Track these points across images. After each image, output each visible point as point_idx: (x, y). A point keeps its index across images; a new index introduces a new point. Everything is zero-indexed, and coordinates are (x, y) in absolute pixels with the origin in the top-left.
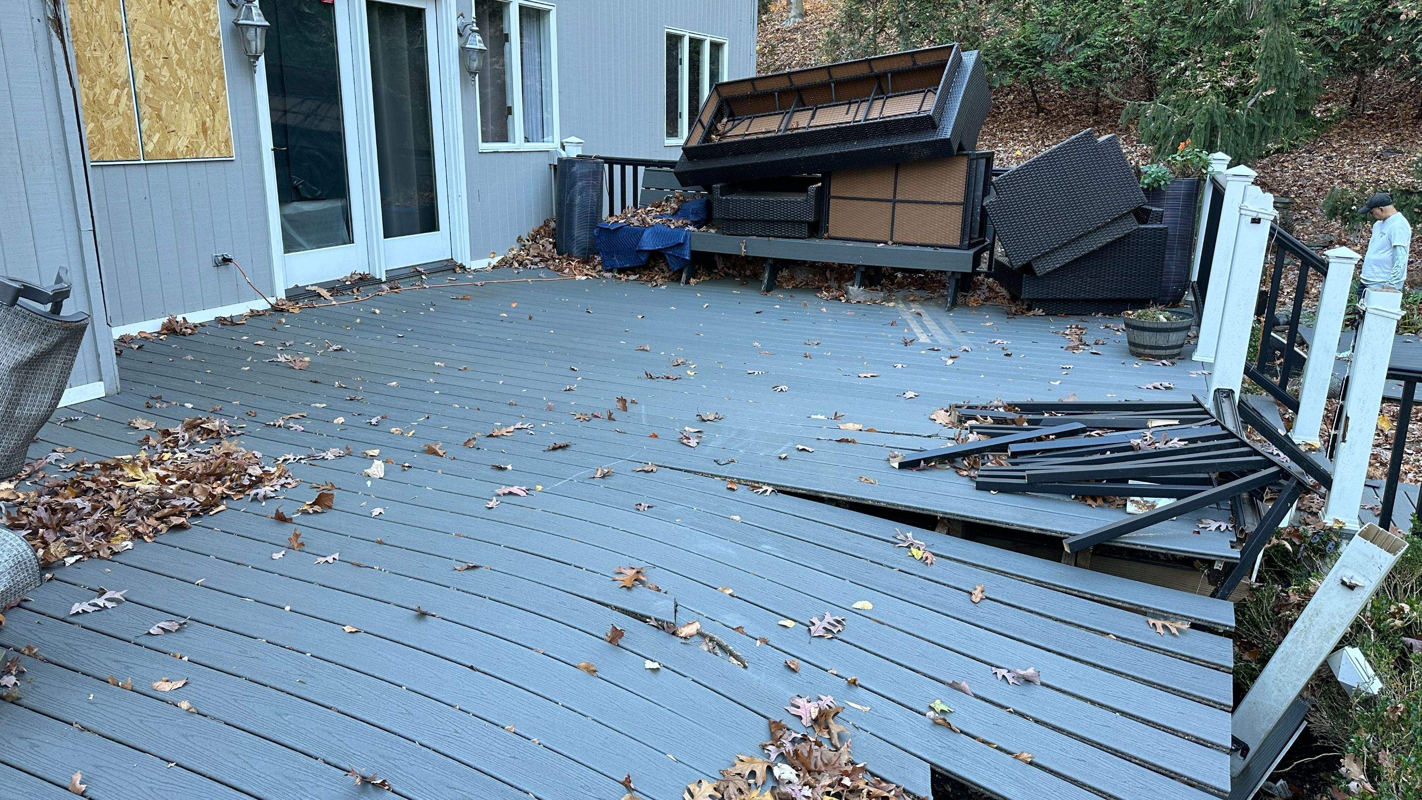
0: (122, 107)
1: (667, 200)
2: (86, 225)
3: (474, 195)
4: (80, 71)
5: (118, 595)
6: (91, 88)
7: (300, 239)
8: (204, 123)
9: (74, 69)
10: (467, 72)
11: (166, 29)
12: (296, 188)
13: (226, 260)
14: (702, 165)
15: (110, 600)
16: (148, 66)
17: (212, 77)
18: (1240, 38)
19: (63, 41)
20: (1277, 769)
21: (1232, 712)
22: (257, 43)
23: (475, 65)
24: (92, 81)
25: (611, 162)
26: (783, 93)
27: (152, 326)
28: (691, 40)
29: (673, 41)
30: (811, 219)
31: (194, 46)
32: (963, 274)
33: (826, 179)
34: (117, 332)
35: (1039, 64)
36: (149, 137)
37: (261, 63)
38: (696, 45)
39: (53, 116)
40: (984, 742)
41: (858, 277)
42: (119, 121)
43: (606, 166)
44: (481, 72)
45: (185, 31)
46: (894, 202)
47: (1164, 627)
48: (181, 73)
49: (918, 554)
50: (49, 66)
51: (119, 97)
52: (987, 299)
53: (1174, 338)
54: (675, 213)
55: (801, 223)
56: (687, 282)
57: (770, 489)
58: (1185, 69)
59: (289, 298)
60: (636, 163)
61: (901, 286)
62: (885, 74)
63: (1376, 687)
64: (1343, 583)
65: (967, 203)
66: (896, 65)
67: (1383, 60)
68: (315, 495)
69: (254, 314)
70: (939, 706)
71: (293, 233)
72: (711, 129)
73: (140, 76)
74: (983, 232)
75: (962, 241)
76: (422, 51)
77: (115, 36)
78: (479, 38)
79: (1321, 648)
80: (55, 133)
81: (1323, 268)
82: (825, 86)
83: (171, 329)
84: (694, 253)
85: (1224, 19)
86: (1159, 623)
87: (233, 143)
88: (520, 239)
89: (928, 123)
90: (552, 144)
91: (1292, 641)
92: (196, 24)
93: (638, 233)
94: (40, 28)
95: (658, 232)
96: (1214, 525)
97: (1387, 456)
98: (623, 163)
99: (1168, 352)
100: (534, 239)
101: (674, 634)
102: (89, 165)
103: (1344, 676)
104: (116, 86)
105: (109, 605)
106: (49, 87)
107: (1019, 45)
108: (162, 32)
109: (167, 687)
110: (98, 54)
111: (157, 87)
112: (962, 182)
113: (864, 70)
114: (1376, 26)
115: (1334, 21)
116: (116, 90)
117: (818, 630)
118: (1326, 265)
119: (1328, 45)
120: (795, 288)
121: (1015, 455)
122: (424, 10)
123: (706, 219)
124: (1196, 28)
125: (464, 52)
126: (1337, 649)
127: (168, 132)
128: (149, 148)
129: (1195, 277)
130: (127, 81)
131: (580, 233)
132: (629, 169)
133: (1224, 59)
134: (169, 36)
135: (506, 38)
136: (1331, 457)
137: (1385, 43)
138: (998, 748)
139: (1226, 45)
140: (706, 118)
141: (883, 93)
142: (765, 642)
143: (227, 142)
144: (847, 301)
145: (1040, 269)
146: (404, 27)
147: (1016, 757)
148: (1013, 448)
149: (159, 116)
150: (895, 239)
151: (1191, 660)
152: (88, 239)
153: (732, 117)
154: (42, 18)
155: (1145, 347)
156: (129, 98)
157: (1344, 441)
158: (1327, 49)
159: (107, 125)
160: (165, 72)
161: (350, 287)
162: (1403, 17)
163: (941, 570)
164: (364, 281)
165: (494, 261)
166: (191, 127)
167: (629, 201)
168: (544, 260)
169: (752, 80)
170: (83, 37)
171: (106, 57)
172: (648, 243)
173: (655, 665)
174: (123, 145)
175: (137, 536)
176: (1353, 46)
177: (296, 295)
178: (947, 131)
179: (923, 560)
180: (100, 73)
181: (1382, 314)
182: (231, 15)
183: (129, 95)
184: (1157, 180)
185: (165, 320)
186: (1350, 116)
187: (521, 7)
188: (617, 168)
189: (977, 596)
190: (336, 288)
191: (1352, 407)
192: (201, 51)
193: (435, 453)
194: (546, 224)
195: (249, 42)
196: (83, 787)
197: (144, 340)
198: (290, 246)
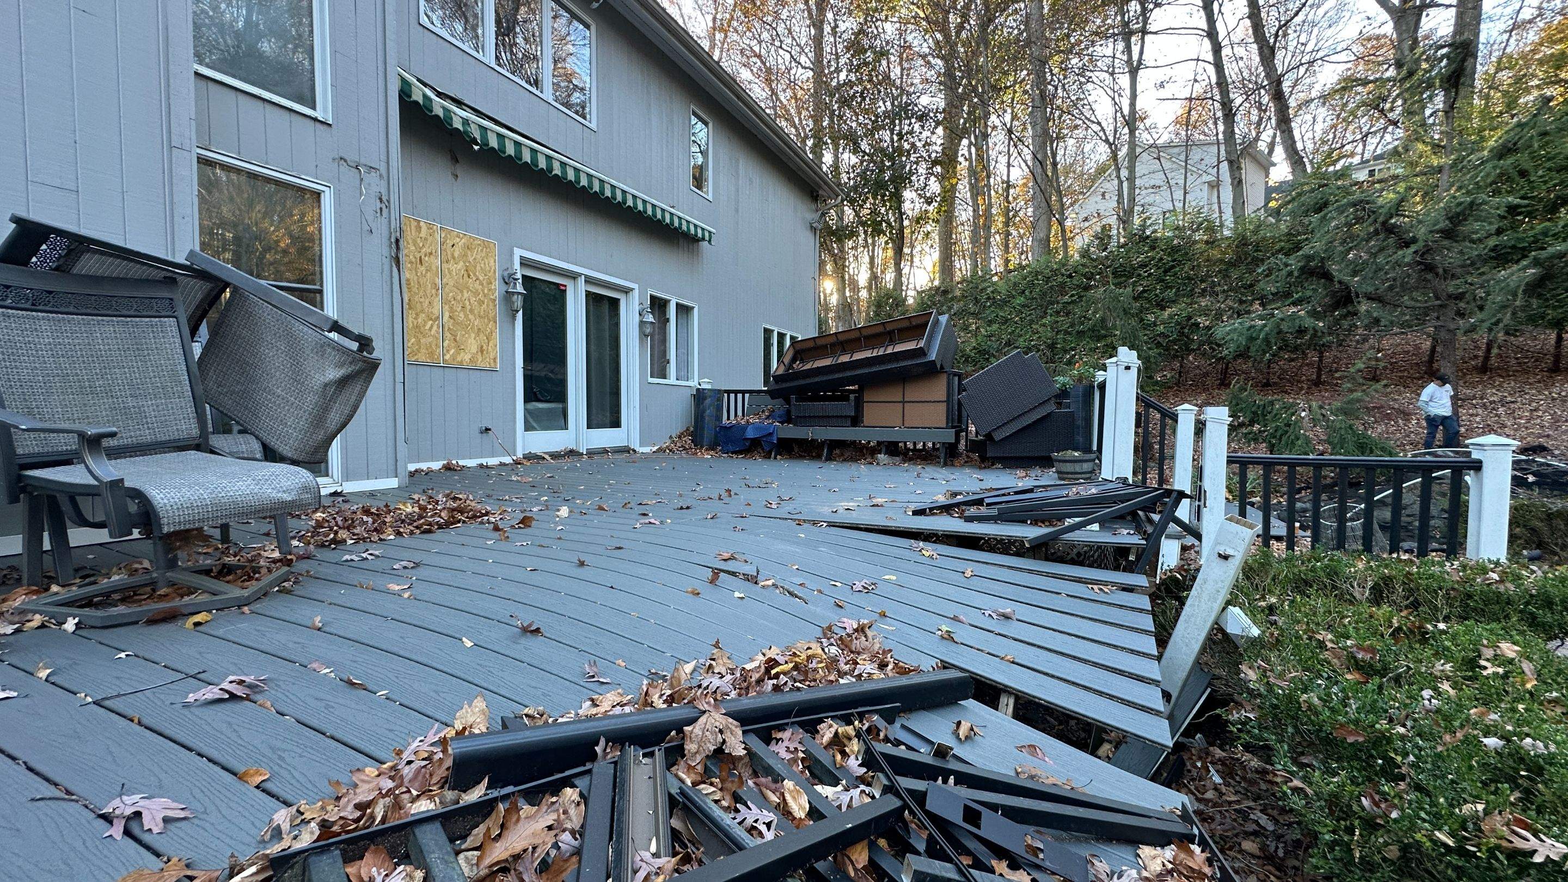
0: (433, 332)
1: (763, 411)
2: (399, 378)
3: (644, 407)
4: (410, 308)
5: (377, 553)
6: (415, 319)
7: (535, 425)
8: (482, 347)
9: (406, 306)
10: (643, 335)
11: (465, 292)
12: (535, 393)
13: (487, 430)
14: (784, 385)
15: (371, 554)
16: (452, 310)
17: (490, 321)
18: (1105, 336)
19: (399, 270)
20: (1194, 718)
21: (1159, 658)
22: (518, 302)
23: (648, 331)
24: (417, 314)
25: (728, 392)
26: (832, 345)
27: (436, 465)
28: (778, 333)
29: (768, 332)
30: (853, 414)
31: (481, 303)
32: (949, 444)
33: (860, 392)
34: (412, 467)
35: (988, 359)
36: (448, 351)
37: (520, 315)
38: (781, 336)
39: (387, 312)
40: (978, 650)
41: (884, 450)
42: (430, 339)
43: (726, 395)
44: (652, 335)
45: (476, 293)
46: (904, 402)
47: (1101, 589)
48: (471, 317)
49: (927, 554)
50: (389, 283)
51: (432, 326)
52: (966, 462)
53: (1086, 467)
54: (768, 418)
55: (846, 417)
56: (775, 458)
57: (825, 524)
58: (1075, 355)
59: (524, 458)
60: (743, 392)
61: (910, 459)
62: (894, 331)
63: (1255, 632)
64: (1220, 555)
65: (948, 401)
66: (900, 325)
67: (1194, 350)
68: (521, 516)
69: (502, 464)
70: (945, 628)
71: (531, 420)
72: (790, 366)
73: (447, 315)
74: (960, 421)
75: (947, 423)
76: (617, 325)
77: (434, 291)
78: (651, 316)
79: (1212, 608)
80: (388, 323)
81: (1175, 418)
82: (858, 340)
83: (448, 468)
84: (779, 439)
85: (1095, 325)
86: (1095, 587)
87: (498, 360)
88: (671, 437)
89: (921, 352)
90: (694, 383)
91: (1191, 605)
92: (483, 291)
93: (744, 429)
94: (386, 262)
95: (757, 428)
96: (1125, 532)
97: (1236, 479)
98: (736, 392)
99: (1083, 476)
100: (680, 437)
101: (756, 583)
102: (406, 362)
103: (1232, 629)
104: (431, 319)
105: (370, 557)
106: (387, 296)
107: (974, 348)
108: (462, 292)
109: (397, 588)
110: (422, 300)
111: (456, 323)
112: (945, 388)
113: (881, 329)
114: (1186, 331)
115: (1161, 328)
116: (431, 322)
117: (858, 587)
118: (1177, 416)
119: (1159, 342)
120: (844, 460)
121: (988, 505)
122: (619, 300)
123: (787, 419)
124: (1078, 332)
125: (642, 323)
126: (1224, 609)
127: (459, 349)
128: (447, 357)
129: (1095, 448)
130: (438, 317)
131: (708, 434)
132: (740, 396)
133: (1097, 348)
134: (466, 295)
135: (668, 320)
136: (1198, 520)
137: (1193, 340)
138: (988, 653)
139: (1098, 341)
140: (787, 360)
141: (892, 342)
142: (820, 591)
143: (495, 359)
144: (878, 464)
145: (998, 436)
146: (607, 311)
147: (1002, 659)
148: (987, 501)
149: (455, 340)
150: (906, 425)
151: (1121, 606)
152: (399, 387)
153: (802, 361)
154: (388, 255)
155: (1068, 473)
156: (438, 327)
157: (1205, 507)
158: (1159, 345)
159: (423, 341)
160: (462, 315)
161: (564, 456)
162: (1201, 325)
163: (941, 562)
164: (572, 453)
165: (655, 449)
166: (474, 349)
167: (740, 413)
168: (685, 449)
169: (814, 338)
170: (415, 290)
171: (427, 302)
172: (750, 434)
173: (742, 595)
174: (431, 354)
175: (399, 534)
176: (1175, 342)
177: (529, 457)
178: (933, 356)
179: (931, 557)
180: (422, 311)
181: (1217, 421)
182: (504, 288)
183: (438, 325)
184: (1064, 385)
185: (445, 462)
186: (1177, 384)
187: (677, 304)
188: (732, 396)
189: (968, 574)
190: (555, 456)
191: (1207, 484)
192: (485, 306)
193: (604, 509)
194: (687, 429)
195: (513, 303)
196: (320, 625)
197: (429, 472)
198: (528, 427)
